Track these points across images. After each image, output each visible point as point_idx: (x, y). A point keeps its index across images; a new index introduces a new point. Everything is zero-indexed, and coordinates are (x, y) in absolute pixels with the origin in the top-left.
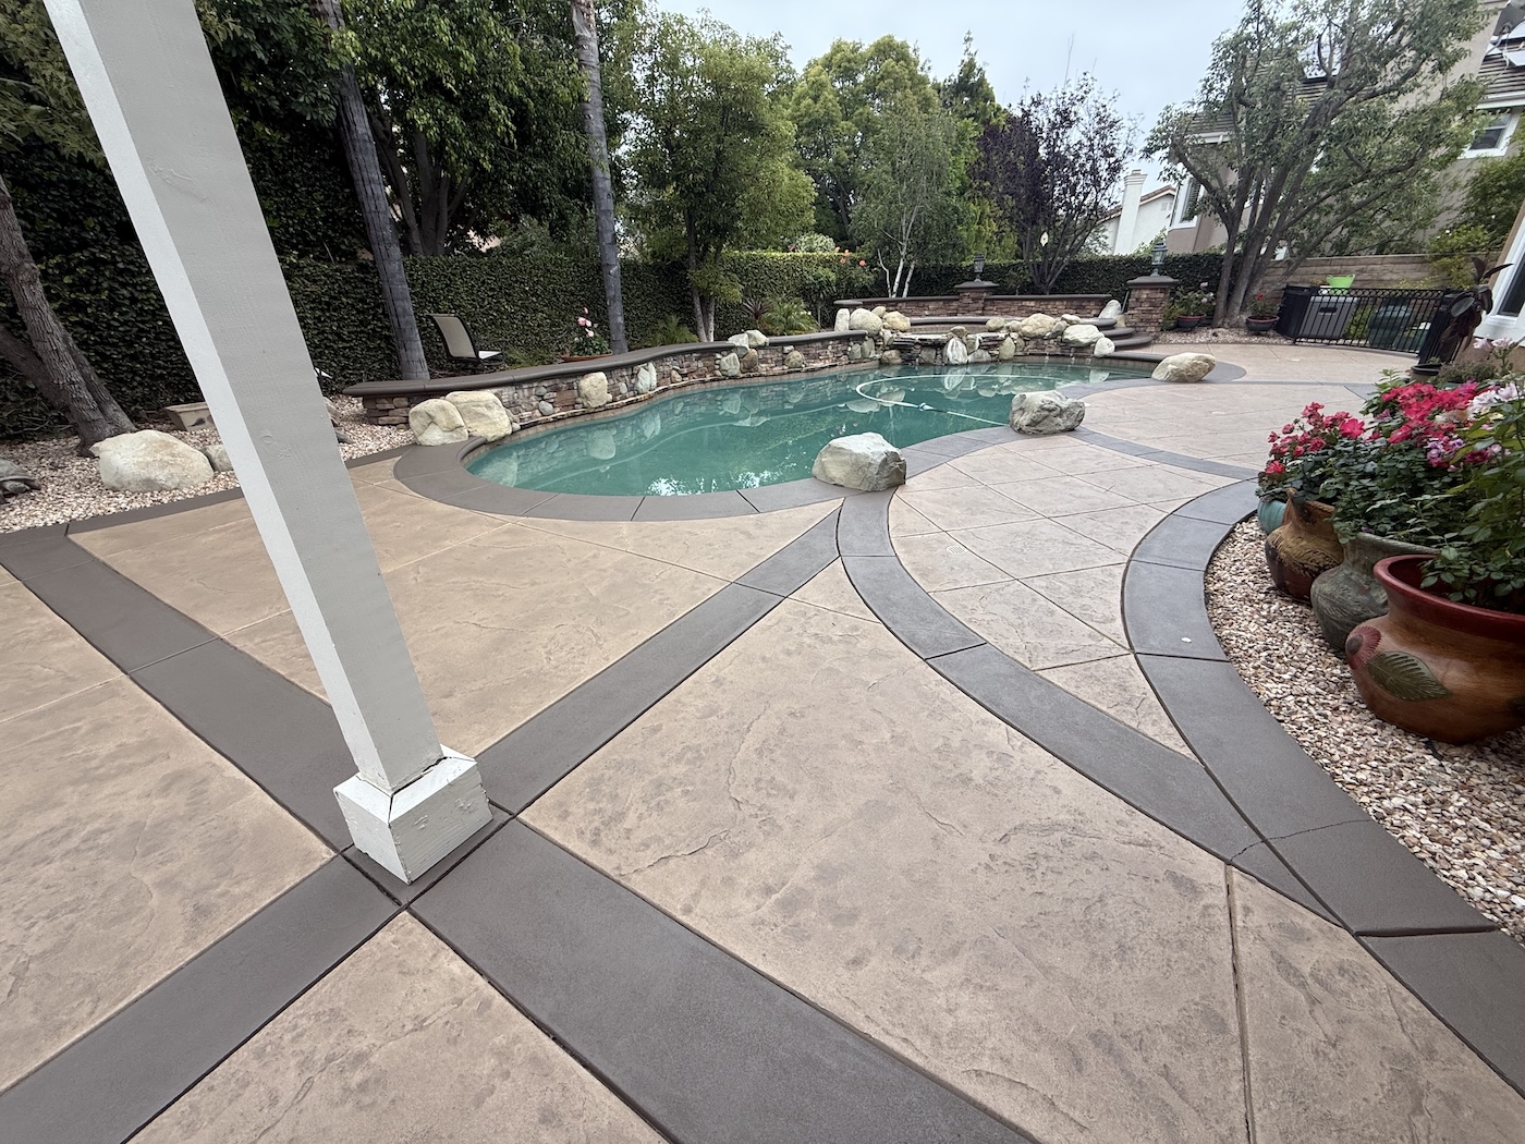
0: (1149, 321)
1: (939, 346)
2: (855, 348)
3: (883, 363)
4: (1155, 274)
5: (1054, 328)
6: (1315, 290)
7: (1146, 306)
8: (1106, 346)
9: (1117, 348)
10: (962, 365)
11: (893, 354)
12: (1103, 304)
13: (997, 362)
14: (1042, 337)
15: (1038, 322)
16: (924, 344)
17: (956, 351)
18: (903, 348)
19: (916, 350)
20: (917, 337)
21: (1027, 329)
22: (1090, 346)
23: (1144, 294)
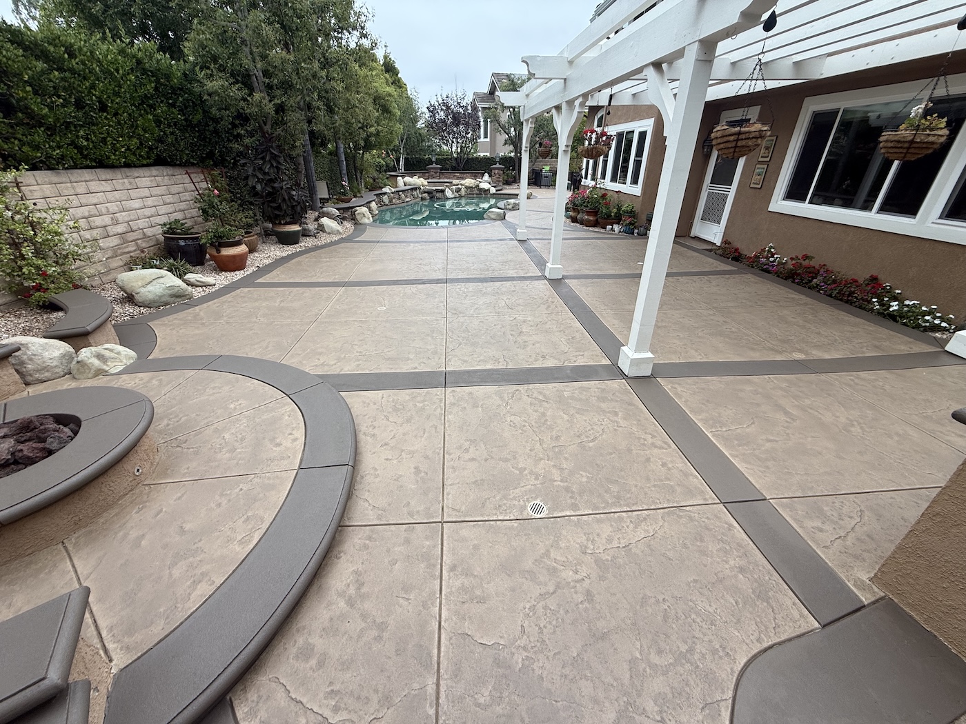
0: (499, 181)
1: (443, 191)
2: (415, 193)
3: (423, 199)
4: (498, 164)
5: (476, 184)
6: (541, 171)
7: (497, 176)
8: (493, 190)
9: (497, 191)
10: (452, 198)
11: (426, 195)
12: (483, 174)
13: (461, 197)
14: (472, 187)
15: (469, 182)
16: (437, 191)
17: (448, 193)
18: (429, 192)
19: (434, 193)
20: (434, 188)
21: (467, 184)
22: (488, 190)
23: (496, 172)
